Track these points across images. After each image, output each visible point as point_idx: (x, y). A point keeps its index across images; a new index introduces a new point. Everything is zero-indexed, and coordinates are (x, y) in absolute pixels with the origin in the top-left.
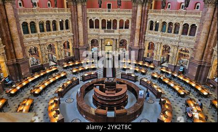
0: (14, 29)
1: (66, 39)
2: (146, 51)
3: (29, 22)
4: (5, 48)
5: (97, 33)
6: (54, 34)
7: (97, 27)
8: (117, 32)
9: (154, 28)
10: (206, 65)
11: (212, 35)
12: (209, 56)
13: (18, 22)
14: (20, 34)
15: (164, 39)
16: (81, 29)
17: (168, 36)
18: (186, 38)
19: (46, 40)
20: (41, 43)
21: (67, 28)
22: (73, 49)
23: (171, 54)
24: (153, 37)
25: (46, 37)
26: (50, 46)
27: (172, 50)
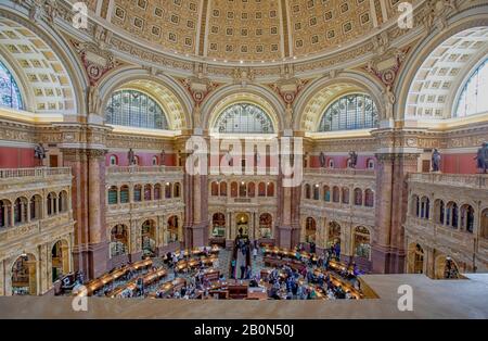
0: (96, 196)
1: (172, 213)
2: (303, 232)
3: (119, 185)
4: (75, 225)
5: (223, 203)
6: (155, 204)
7: (224, 194)
8: (255, 202)
9: (312, 195)
10: (398, 254)
11: (397, 204)
12: (399, 239)
13: (103, 186)
14: (102, 203)
15: (328, 212)
16: (198, 196)
17: (334, 207)
18: (361, 210)
19: (141, 213)
20: (134, 218)
21: (177, 195)
22: (183, 228)
23: (342, 237)
24: (313, 209)
25: (143, 208)
26: (147, 222)
27: (343, 230)
